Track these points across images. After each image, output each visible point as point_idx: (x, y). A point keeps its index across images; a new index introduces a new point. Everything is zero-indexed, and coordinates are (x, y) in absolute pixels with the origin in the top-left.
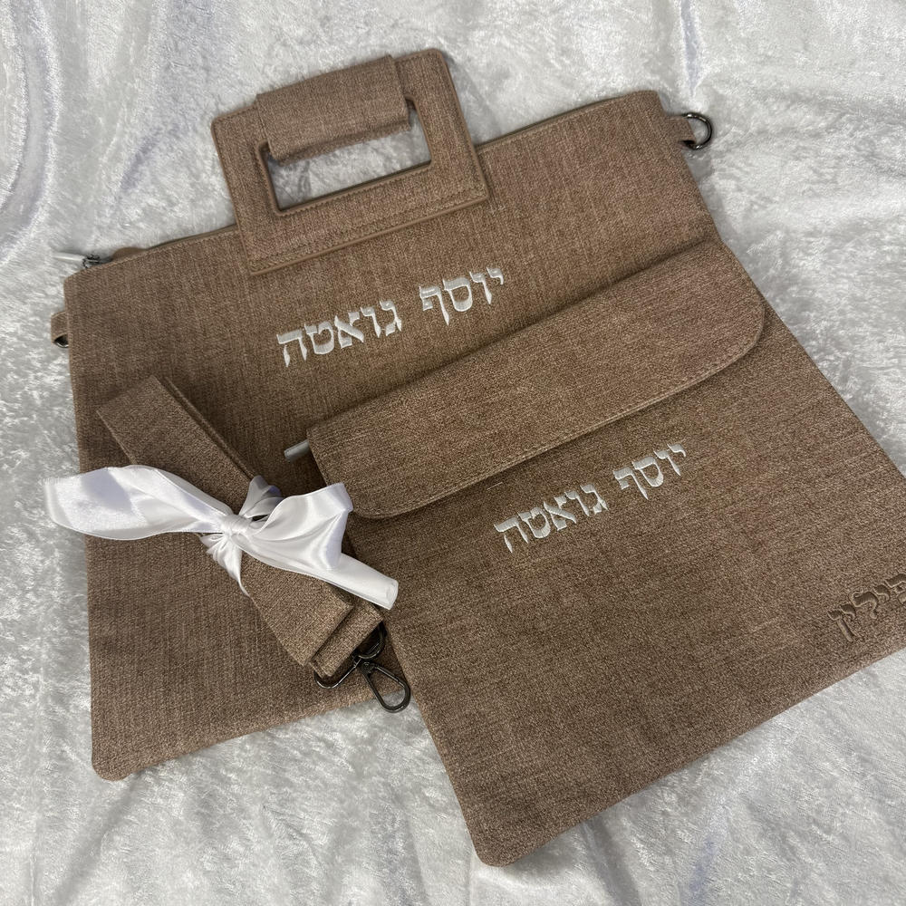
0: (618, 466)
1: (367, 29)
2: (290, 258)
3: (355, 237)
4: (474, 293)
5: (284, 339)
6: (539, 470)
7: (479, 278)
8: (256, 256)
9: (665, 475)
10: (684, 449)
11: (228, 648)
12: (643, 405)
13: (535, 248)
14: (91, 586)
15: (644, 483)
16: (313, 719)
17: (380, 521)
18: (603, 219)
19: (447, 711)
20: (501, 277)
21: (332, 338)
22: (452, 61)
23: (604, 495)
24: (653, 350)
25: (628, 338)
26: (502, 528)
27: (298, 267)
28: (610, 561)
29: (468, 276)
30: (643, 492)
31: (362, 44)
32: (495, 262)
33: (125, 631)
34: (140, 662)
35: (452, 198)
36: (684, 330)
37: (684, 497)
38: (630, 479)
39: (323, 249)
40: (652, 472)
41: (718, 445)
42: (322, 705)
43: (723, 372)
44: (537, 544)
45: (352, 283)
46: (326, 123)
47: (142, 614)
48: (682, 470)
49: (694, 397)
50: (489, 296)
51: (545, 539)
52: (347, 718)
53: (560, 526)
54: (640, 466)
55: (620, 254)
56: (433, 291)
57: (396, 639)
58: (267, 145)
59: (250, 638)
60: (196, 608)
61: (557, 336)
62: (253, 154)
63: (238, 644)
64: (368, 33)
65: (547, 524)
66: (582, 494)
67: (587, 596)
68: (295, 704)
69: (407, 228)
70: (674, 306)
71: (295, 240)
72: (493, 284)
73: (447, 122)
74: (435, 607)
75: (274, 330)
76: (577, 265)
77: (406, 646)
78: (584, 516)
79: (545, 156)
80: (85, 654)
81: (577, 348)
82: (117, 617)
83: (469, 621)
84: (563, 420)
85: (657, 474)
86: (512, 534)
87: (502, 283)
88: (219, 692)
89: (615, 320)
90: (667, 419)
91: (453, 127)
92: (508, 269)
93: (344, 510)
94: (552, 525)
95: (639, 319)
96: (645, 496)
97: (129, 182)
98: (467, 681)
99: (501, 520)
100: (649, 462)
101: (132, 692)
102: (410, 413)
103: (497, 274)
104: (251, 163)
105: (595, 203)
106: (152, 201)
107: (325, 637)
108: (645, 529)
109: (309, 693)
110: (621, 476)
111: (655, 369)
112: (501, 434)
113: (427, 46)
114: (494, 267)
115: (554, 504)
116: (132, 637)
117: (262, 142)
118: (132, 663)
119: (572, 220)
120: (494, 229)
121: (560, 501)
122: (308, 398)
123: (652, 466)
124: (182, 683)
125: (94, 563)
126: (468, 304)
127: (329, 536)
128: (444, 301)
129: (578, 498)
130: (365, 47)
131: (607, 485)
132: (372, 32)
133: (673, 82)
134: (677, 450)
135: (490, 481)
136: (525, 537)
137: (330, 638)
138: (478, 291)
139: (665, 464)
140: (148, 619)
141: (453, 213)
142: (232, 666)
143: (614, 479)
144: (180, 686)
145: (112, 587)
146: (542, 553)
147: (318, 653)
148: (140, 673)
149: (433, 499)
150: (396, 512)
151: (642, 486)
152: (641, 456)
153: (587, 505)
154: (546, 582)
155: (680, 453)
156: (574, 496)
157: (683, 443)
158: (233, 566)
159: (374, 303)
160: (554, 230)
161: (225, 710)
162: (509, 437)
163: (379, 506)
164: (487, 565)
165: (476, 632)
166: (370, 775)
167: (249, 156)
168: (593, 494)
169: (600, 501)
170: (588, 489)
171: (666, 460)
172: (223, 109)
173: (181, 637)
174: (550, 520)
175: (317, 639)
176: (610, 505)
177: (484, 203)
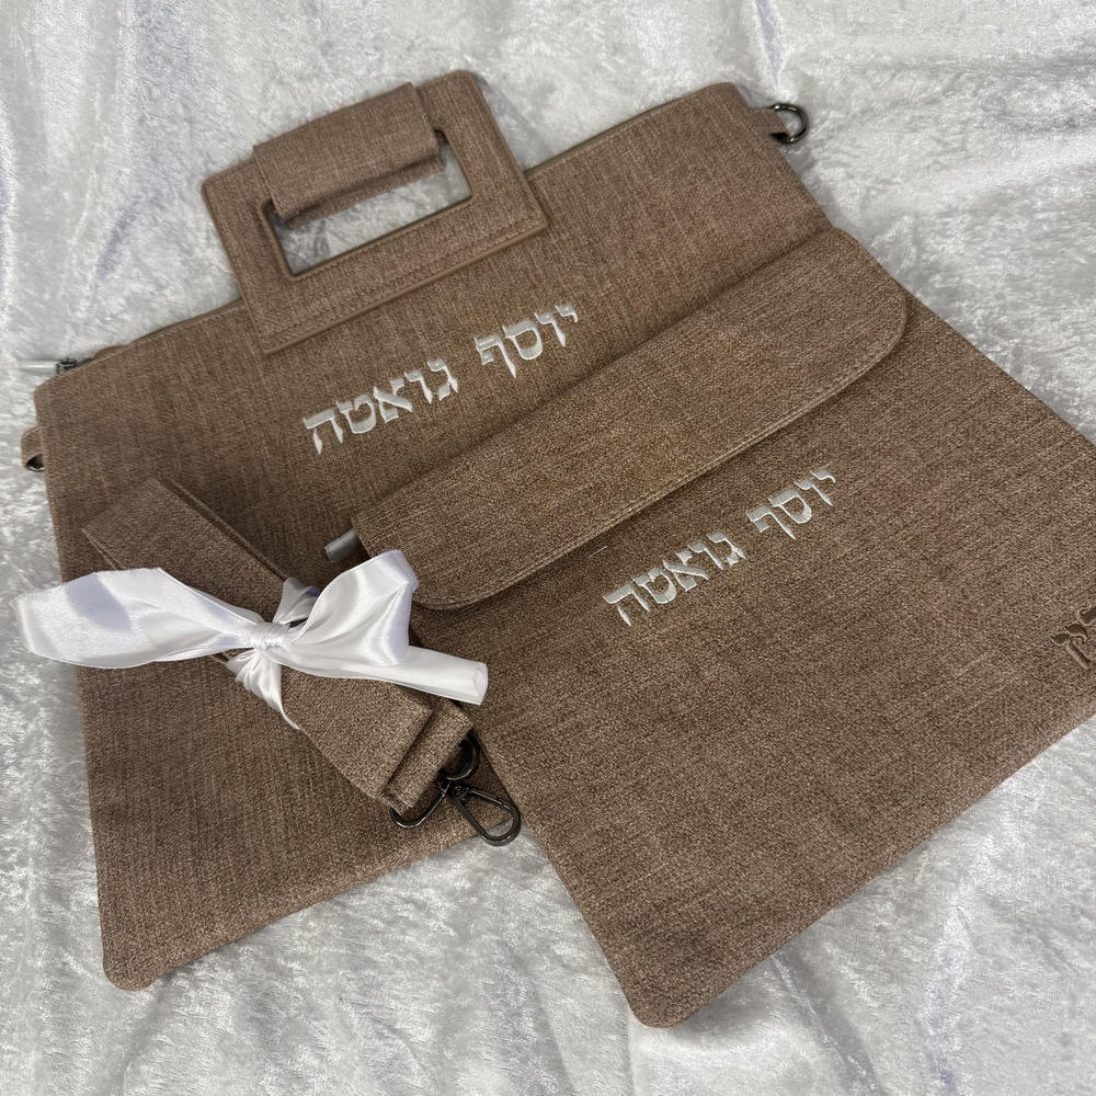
0: (752, 505)
1: (378, 55)
2: (312, 328)
3: (388, 294)
4: (543, 336)
5: (312, 423)
6: (651, 525)
7: (547, 319)
8: (269, 330)
9: (812, 508)
10: (832, 474)
11: (274, 797)
12: (772, 428)
13: (611, 275)
14: (90, 745)
15: (788, 521)
16: (395, 875)
17: (456, 612)
18: (690, 231)
19: (571, 830)
20: (574, 314)
21: (373, 414)
22: (485, 82)
23: (739, 542)
24: (774, 363)
25: (741, 355)
26: (614, 599)
27: (322, 336)
28: (758, 619)
29: (532, 318)
30: (788, 532)
31: (374, 74)
32: (564, 297)
33: (137, 795)
34: (159, 828)
35: (502, 232)
36: (809, 334)
37: (841, 530)
38: (769, 519)
39: (350, 312)
40: (795, 506)
41: (874, 462)
42: (406, 852)
43: (865, 378)
44: (661, 612)
45: (390, 346)
46: (340, 167)
47: (158, 771)
48: (833, 499)
49: (834, 412)
50: (561, 337)
51: (671, 603)
52: (440, 866)
53: (688, 586)
54: (780, 502)
55: (717, 268)
56: (493, 341)
57: (494, 752)
58: (270, 203)
59: (304, 782)
60: (228, 754)
61: (653, 364)
62: (255, 214)
63: (287, 789)
64: (380, 60)
65: (671, 585)
66: (710, 545)
67: (735, 664)
68: (370, 854)
69: (451, 275)
70: (793, 309)
71: (315, 306)
72: (565, 324)
73: (485, 147)
74: (540, 706)
75: (300, 414)
76: (666, 288)
77: (507, 758)
78: (717, 570)
79: (609, 171)
80: (86, 834)
81: (680, 375)
82: (125, 778)
83: (586, 715)
84: (674, 460)
85: (802, 508)
86: (628, 603)
87: (576, 321)
88: (266, 853)
89: (722, 336)
90: (805, 443)
91: (494, 153)
92: (582, 303)
93: (406, 582)
94: (677, 586)
95: (752, 330)
96: (792, 536)
97: (106, 265)
98: (593, 790)
99: (610, 589)
100: (789, 496)
101: (151, 868)
102: (479, 478)
103: (568, 311)
104: (253, 225)
105: (678, 214)
106: (136, 287)
107: (400, 756)
108: (797, 575)
109: (386, 839)
110: (756, 517)
111: (782, 385)
112: (597, 488)
113: (452, 68)
114: (564, 303)
115: (676, 561)
116: (147, 801)
117: (263, 198)
118: (149, 830)
119: (653, 237)
120: (559, 260)
121: (684, 557)
122: (349, 487)
123: (795, 499)
124: (216, 847)
125: (91, 717)
126: (538, 349)
127: (389, 621)
128: (507, 351)
129: (706, 550)
130: (378, 78)
131: (742, 530)
132: (385, 58)
133: (751, 67)
134: (823, 476)
135: (591, 546)
136: (645, 605)
137: (406, 758)
138: (548, 333)
139: (810, 496)
140: (166, 776)
141: (506, 250)
142: (280, 817)
143: (749, 521)
144: (214, 851)
145: (116, 744)
146: (670, 620)
147: (391, 780)
148: (160, 842)
149: (521, 576)
150: (475, 598)
151: (785, 525)
152: (780, 489)
153: (719, 556)
154: (679, 655)
155: (828, 480)
156: (700, 549)
157: (829, 467)
158: (272, 693)
159: (420, 365)
160: (631, 252)
161: (276, 874)
162: (608, 490)
163: (452, 592)
164: (601, 644)
165: (597, 728)
166: (479, 934)
167: (249, 216)
168: (725, 543)
169: (734, 549)
170: (717, 538)
171: (812, 491)
172: (215, 169)
173: (211, 792)
174: (674, 580)
175: (390, 760)
176: (748, 553)
177: (543, 233)
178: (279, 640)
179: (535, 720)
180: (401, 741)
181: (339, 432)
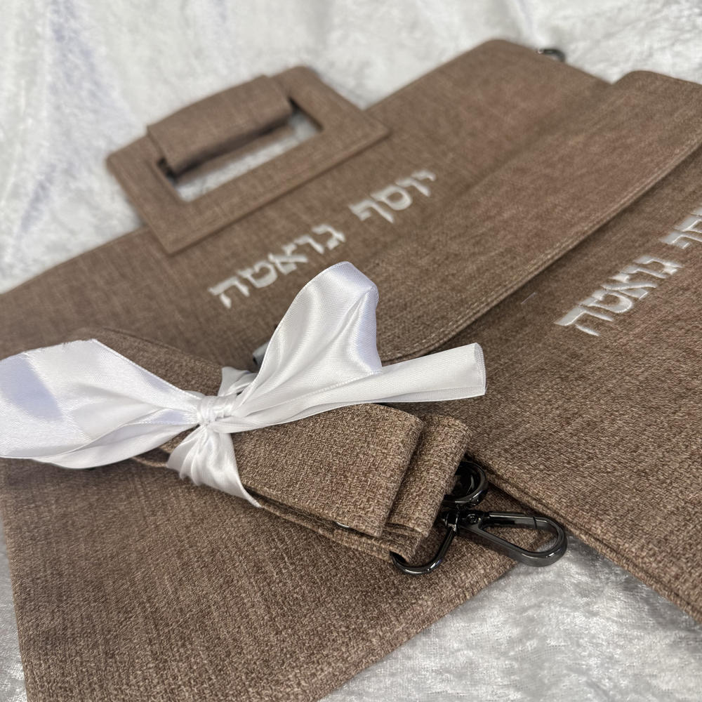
4: (408, 193)
5: (218, 290)
7: (407, 182)
8: (171, 237)
11: (244, 581)
14: (18, 577)
20: (429, 176)
21: (272, 271)
23: (667, 258)
26: (570, 319)
29: (395, 185)
32: (418, 167)
33: (76, 615)
34: (107, 641)
38: (685, 240)
42: (427, 602)
47: (99, 587)
50: (424, 191)
51: (631, 310)
53: (640, 295)
56: (366, 204)
58: (163, 159)
59: (276, 559)
60: (180, 554)
62: (153, 171)
63: (258, 568)
66: (641, 266)
68: (382, 614)
71: (208, 214)
72: (425, 182)
75: (205, 287)
78: (659, 279)
82: (61, 601)
86: (585, 321)
87: (433, 179)
88: (249, 640)
92: (435, 169)
93: (369, 289)
94: (629, 297)
97: (27, 221)
99: (560, 316)
100: (693, 222)
101: (101, 687)
103: (424, 176)
104: (149, 175)
107: (398, 478)
109: (397, 593)
110: (672, 240)
114: (418, 171)
115: (615, 282)
116: (89, 617)
118: (96, 645)
121: (621, 278)
124: (183, 645)
125: (19, 549)
126: (406, 200)
128: (382, 208)
129: (639, 270)
131: (663, 251)
136: (605, 318)
137: (404, 484)
138: (412, 191)
140: (109, 590)
142: (258, 598)
143: (667, 245)
144: (182, 650)
145: (49, 572)
147: (392, 511)
148: (110, 655)
152: (679, 221)
153: (655, 271)
156: (633, 270)
159: (307, 230)
161: (266, 661)
162: (520, 250)
165: (614, 420)
167: (146, 170)
168: (654, 262)
169: (667, 264)
170: (645, 261)
173: (165, 592)
174: (623, 294)
175: (387, 483)
176: (682, 263)
177: (387, 139)
178: (229, 408)
179: (535, 430)
180: (397, 459)
181: (244, 290)
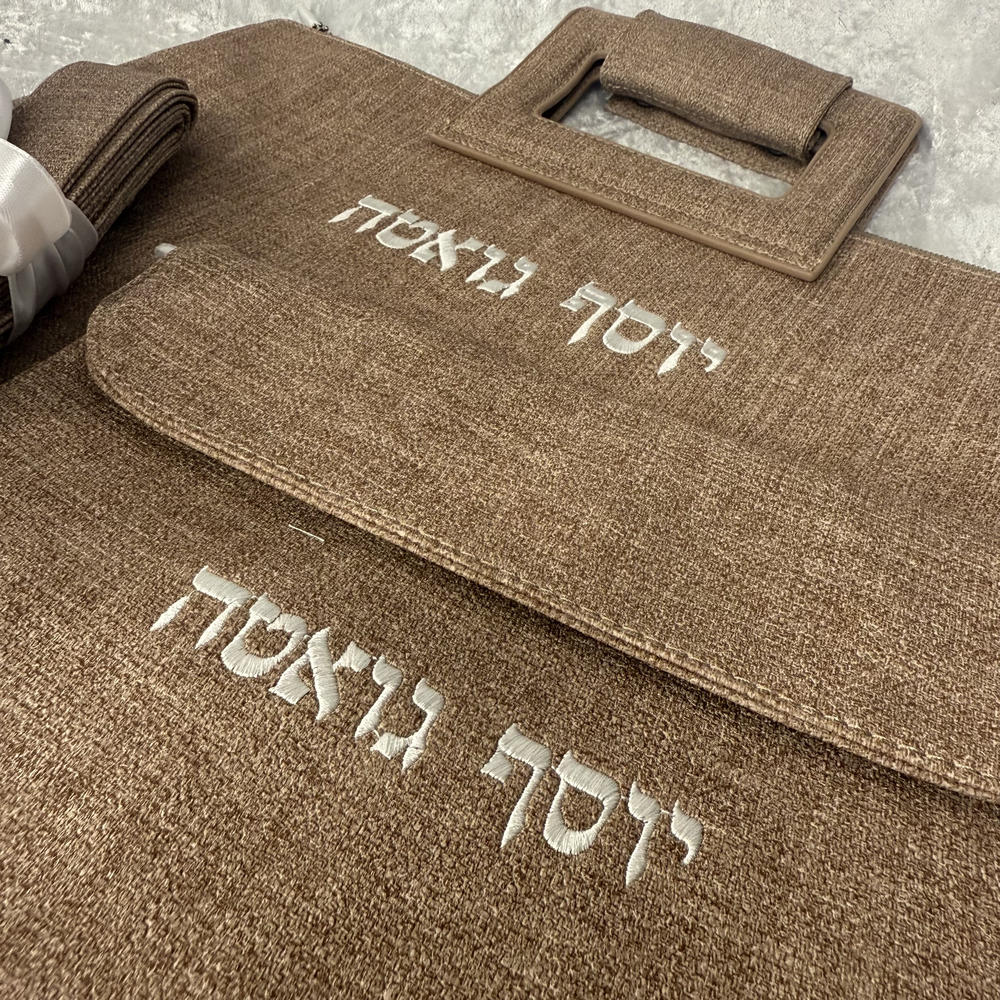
0: (534, 730)
4: (653, 344)
5: (369, 202)
6: (402, 587)
7: (682, 337)
9: (596, 846)
10: (700, 847)
15: (538, 812)
20: (716, 362)
21: (415, 241)
27: (490, 168)
30: (514, 823)
37: (577, 937)
38: (522, 773)
39: (536, 172)
40: (580, 811)
44: (202, 666)
45: (520, 220)
48: (644, 879)
50: (670, 363)
51: (229, 675)
54: (573, 774)
56: (603, 300)
65: (272, 661)
66: (405, 691)
72: (693, 359)
85: (583, 827)
86: (205, 609)
87: (707, 370)
90: (732, 762)
92: (740, 365)
94: (277, 671)
96: (507, 836)
102: (349, 333)
103: (714, 357)
110: (515, 747)
121: (353, 658)
123: (596, 803)
129: (388, 689)
131: (468, 733)
134: (684, 829)
136: (208, 635)
139: (625, 829)
143: (495, 739)
146: (187, 689)
151: (525, 811)
152: (597, 761)
155: (682, 849)
156: (387, 677)
157: (710, 834)
168: (421, 716)
169: (416, 739)
171: (635, 828)
174: (289, 661)
181: (369, 225)
